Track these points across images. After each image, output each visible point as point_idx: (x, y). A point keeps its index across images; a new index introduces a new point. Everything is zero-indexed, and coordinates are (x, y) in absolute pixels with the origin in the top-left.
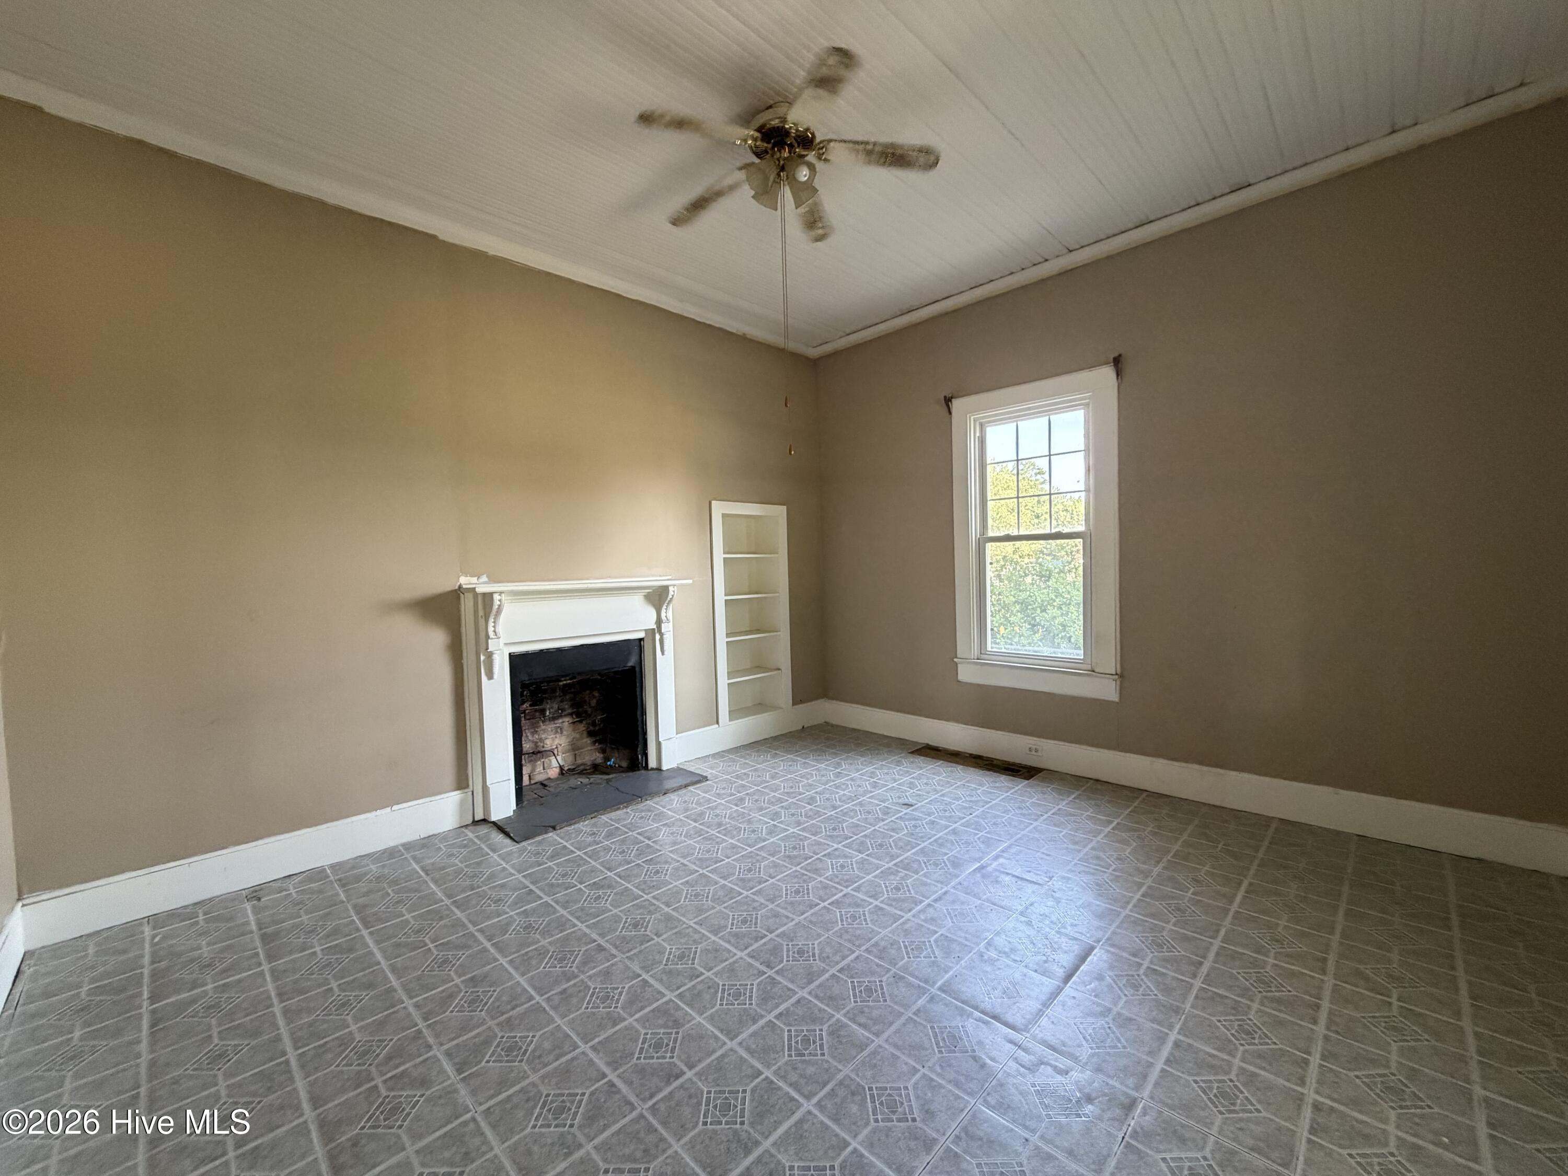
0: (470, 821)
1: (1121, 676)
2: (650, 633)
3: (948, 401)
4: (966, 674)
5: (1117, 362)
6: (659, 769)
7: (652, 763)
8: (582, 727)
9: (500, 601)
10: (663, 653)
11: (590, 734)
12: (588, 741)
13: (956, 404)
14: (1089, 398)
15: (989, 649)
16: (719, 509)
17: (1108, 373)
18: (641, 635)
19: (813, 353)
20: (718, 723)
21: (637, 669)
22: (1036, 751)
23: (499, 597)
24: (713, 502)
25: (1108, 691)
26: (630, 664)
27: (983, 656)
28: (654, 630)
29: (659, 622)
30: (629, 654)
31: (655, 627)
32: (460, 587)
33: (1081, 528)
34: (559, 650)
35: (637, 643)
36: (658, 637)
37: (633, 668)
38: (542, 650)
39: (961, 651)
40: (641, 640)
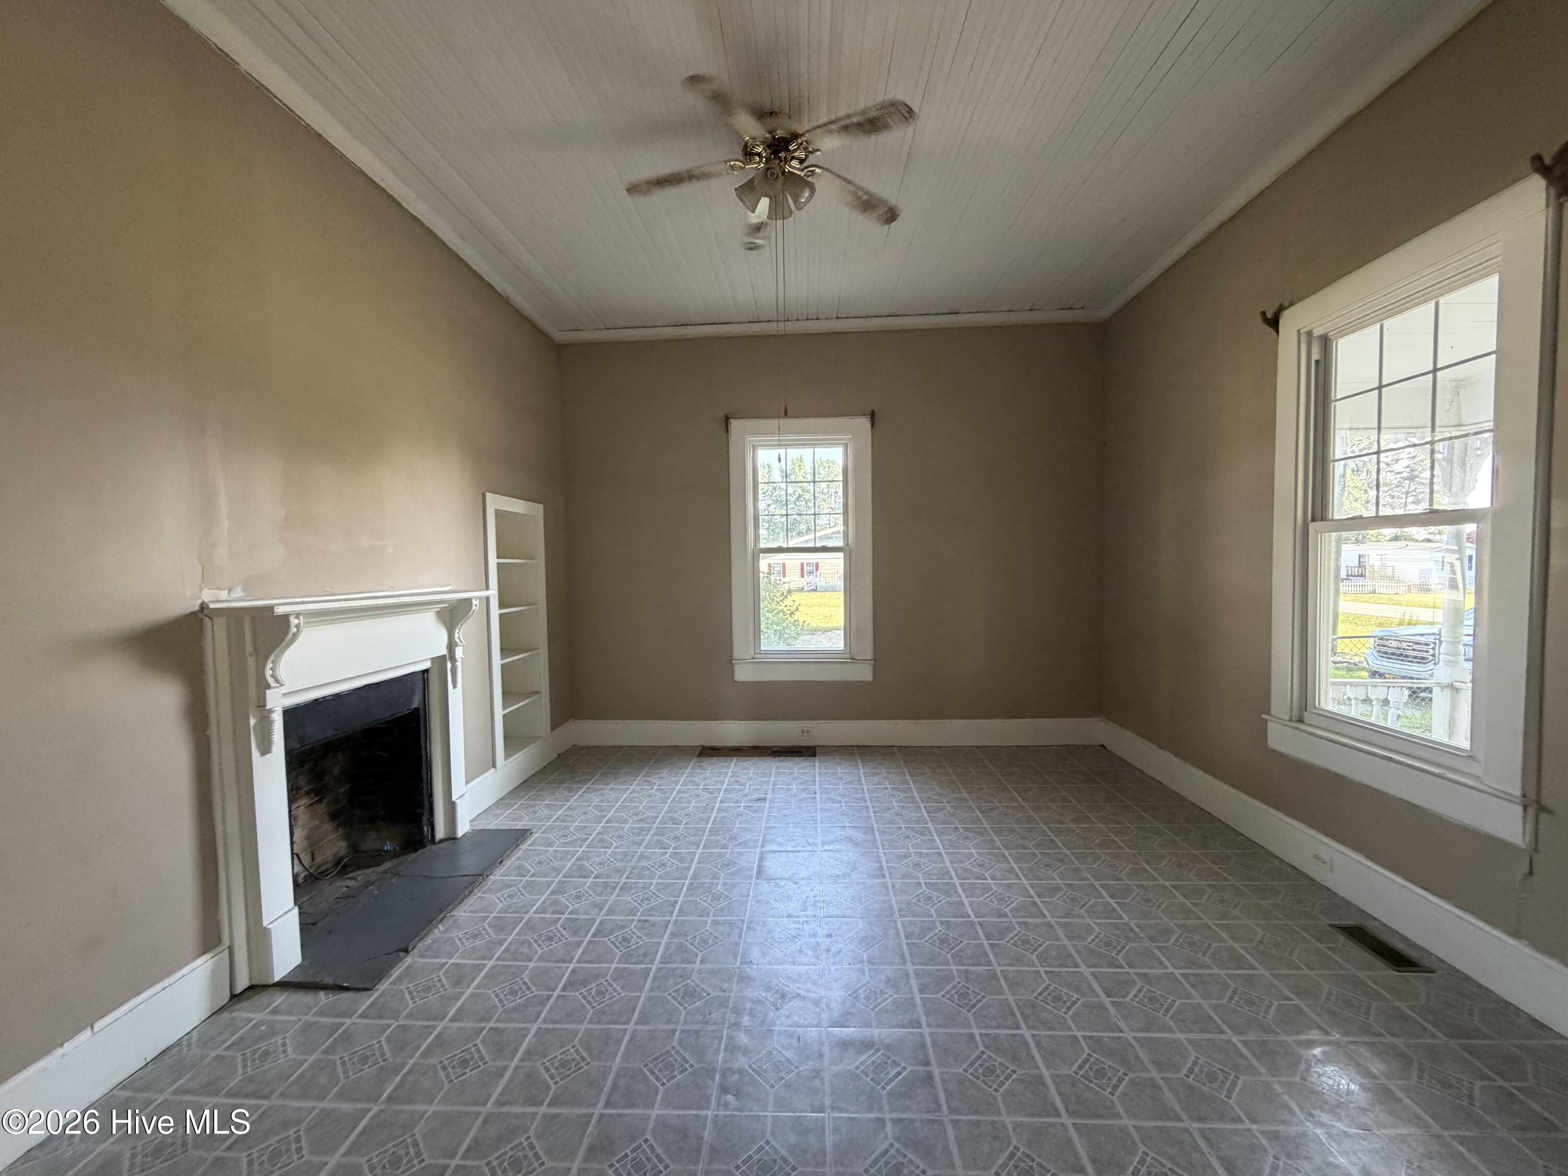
0: (227, 996)
1: (876, 660)
2: (440, 661)
3: (727, 419)
4: (743, 674)
5: (873, 416)
6: (451, 838)
7: (440, 833)
8: (322, 808)
9: (297, 626)
10: (455, 686)
11: (334, 816)
12: (328, 826)
13: (735, 424)
14: (849, 440)
15: (762, 648)
16: (495, 502)
17: (865, 423)
18: (427, 665)
19: (559, 336)
20: (494, 766)
21: (421, 712)
22: (808, 732)
23: (296, 621)
24: (488, 494)
25: (864, 673)
26: (415, 705)
27: (757, 656)
28: (444, 656)
29: (451, 646)
30: (413, 692)
31: (445, 652)
32: (203, 607)
33: (840, 543)
34: (338, 696)
35: (420, 676)
36: (449, 665)
37: (417, 709)
38: (316, 700)
39: (738, 652)
40: (425, 671)
